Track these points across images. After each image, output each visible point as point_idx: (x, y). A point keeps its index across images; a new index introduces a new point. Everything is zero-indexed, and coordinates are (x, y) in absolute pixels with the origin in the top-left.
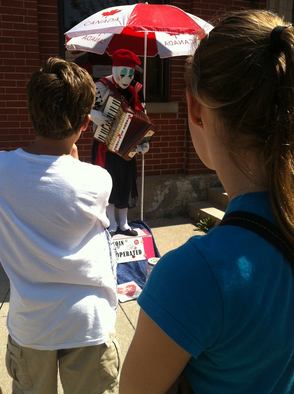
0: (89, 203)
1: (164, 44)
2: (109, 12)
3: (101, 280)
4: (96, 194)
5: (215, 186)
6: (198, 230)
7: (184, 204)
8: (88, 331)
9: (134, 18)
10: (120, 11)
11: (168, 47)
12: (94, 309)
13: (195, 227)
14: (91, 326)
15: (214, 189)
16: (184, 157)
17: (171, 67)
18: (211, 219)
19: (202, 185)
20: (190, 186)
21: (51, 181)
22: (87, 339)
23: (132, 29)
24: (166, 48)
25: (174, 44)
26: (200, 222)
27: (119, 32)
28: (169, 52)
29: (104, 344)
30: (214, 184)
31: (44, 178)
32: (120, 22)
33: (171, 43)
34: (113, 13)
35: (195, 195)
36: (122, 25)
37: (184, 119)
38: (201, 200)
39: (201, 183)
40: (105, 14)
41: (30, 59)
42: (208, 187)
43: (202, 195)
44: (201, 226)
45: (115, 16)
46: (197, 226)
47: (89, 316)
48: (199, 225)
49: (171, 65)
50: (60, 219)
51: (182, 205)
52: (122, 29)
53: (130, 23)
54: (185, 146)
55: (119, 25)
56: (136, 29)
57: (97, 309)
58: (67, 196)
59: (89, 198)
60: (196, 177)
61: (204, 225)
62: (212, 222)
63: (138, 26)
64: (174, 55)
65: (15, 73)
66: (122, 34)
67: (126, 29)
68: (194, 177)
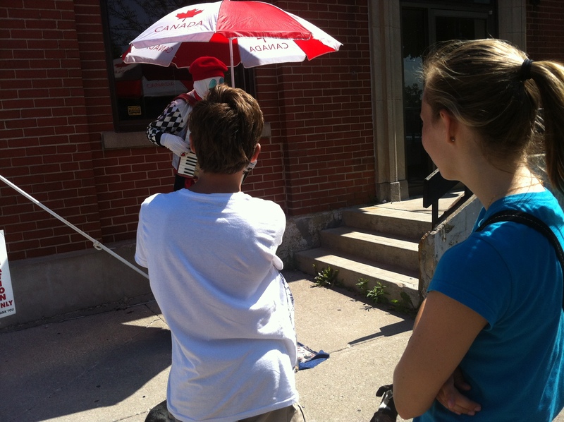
0: (268, 244)
1: (248, 50)
2: (186, 12)
3: (282, 330)
4: (274, 232)
5: (328, 228)
6: (317, 286)
7: (291, 255)
8: (275, 391)
9: (224, 20)
10: (200, 11)
11: (255, 53)
12: (278, 365)
13: (311, 283)
14: (277, 386)
15: (328, 231)
16: (284, 193)
17: (256, 79)
18: (332, 270)
19: (312, 227)
20: (297, 230)
21: (227, 221)
22: (274, 401)
23: (224, 34)
24: (251, 55)
25: (262, 49)
26: (318, 275)
27: (207, 40)
28: (256, 59)
29: (292, 406)
30: (327, 225)
31: (219, 220)
32: (205, 26)
33: (258, 48)
34: (191, 14)
35: (304, 241)
36: (211, 31)
37: (279, 144)
38: (313, 248)
39: (310, 225)
40: (180, 16)
41: (68, 78)
42: (320, 229)
43: (313, 241)
44: (319, 280)
45: (196, 18)
46: (314, 281)
47: (275, 373)
48: (318, 279)
49: (256, 75)
50: (239, 264)
51: (289, 256)
52: (211, 35)
53: (220, 28)
54: (284, 178)
55: (206, 31)
56: (229, 35)
57: (282, 363)
58: (246, 236)
59: (268, 237)
60: (303, 218)
61: (324, 279)
62: (334, 273)
63: (231, 31)
64: (262, 64)
65: (49, 98)
66: (211, 43)
67: (216, 35)
68: (300, 218)
